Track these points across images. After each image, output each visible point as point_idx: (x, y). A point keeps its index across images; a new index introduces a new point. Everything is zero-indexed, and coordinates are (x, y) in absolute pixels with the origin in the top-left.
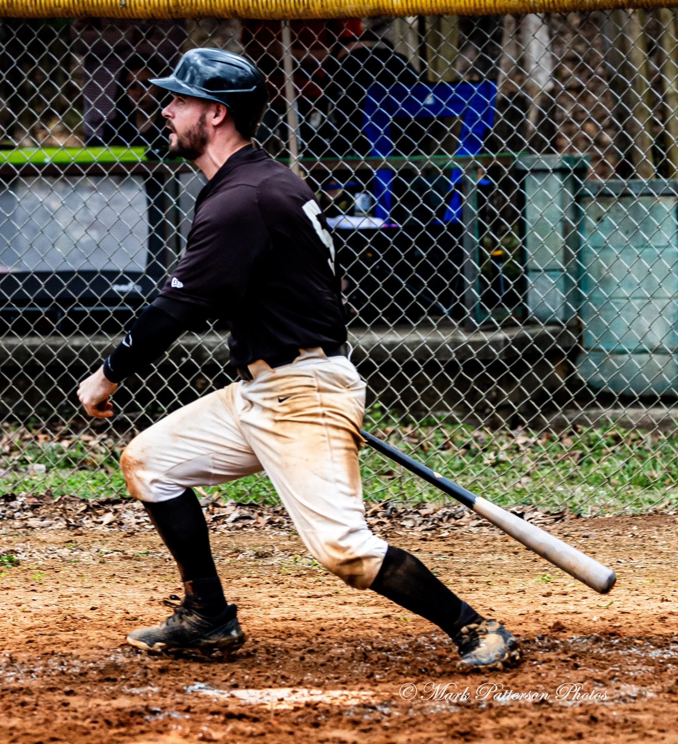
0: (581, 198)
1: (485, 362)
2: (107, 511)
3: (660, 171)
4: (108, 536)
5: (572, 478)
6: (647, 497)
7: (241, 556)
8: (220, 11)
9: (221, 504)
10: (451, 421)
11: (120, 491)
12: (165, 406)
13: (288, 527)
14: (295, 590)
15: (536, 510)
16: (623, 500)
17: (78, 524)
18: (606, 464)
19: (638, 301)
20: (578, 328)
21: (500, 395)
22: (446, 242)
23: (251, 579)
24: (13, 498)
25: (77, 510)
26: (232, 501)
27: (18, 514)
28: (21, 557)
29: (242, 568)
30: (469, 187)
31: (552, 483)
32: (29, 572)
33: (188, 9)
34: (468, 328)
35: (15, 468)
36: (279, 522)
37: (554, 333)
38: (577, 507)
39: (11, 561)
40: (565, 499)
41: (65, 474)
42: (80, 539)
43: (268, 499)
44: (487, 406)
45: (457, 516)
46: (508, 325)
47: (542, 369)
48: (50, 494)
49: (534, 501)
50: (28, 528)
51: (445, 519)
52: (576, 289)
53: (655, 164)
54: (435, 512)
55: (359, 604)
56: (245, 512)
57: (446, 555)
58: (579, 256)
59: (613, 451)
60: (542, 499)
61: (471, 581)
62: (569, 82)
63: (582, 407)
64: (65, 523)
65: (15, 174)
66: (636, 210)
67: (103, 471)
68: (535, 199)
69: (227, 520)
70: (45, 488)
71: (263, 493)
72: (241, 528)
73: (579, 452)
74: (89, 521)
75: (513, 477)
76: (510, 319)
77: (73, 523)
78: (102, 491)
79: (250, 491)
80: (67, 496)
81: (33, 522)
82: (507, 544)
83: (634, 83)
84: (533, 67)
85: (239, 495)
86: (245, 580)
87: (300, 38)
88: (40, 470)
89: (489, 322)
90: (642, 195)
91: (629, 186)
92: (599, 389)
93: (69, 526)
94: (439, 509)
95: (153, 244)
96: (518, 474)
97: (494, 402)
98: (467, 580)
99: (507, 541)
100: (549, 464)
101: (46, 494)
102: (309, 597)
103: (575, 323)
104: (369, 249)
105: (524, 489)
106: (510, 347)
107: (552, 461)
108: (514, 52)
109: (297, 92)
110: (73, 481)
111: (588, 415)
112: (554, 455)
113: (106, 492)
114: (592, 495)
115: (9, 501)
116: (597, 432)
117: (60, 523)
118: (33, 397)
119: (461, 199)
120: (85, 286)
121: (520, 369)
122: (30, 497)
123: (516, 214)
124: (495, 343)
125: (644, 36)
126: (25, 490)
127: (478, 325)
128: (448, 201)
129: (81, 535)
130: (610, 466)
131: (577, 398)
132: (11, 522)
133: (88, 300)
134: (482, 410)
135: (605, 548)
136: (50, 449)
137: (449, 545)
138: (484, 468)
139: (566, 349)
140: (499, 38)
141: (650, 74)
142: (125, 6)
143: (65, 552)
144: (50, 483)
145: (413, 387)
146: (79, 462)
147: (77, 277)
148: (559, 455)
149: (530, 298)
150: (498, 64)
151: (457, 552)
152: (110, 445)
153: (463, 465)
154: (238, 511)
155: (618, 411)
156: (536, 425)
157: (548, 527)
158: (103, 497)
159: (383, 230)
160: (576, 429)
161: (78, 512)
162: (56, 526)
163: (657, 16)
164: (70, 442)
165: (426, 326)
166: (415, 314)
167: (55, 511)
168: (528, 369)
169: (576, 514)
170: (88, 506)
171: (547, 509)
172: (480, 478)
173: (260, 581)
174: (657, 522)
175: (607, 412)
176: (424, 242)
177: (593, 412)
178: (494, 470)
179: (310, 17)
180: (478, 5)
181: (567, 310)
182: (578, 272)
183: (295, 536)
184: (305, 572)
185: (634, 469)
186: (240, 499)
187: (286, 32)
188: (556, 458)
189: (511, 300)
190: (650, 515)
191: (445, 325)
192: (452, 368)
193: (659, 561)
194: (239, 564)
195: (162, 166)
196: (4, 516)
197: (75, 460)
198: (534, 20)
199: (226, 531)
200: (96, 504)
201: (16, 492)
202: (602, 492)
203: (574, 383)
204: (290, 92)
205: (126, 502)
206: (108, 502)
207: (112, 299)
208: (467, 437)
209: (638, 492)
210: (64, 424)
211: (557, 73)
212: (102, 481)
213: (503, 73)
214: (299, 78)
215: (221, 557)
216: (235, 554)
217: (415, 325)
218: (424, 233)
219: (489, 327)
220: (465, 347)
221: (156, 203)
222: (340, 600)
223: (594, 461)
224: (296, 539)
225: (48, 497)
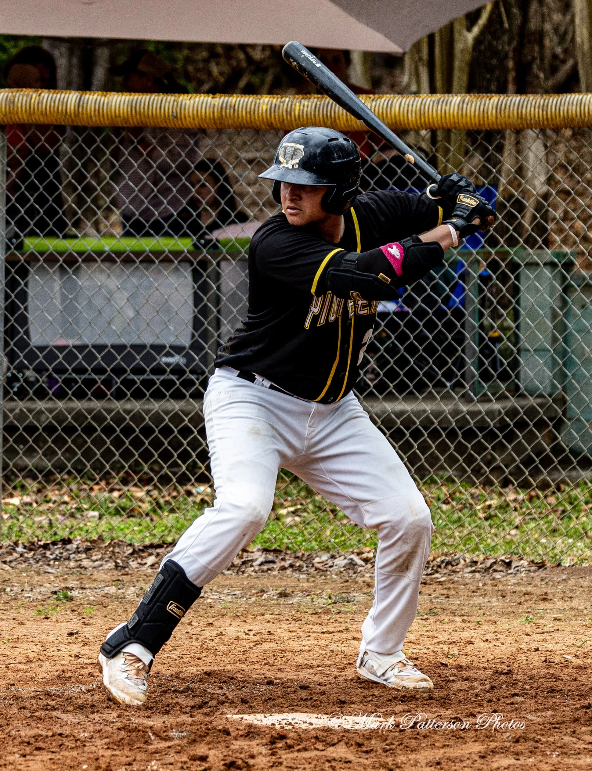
0: (567, 289)
1: (481, 430)
2: (150, 554)
4: (150, 576)
5: (554, 531)
7: (265, 596)
8: (258, 123)
9: (250, 550)
10: (450, 480)
11: (162, 536)
12: (203, 464)
13: (307, 571)
14: (311, 626)
15: (522, 559)
17: (125, 565)
18: (584, 519)
20: (562, 401)
21: (494, 459)
22: (450, 326)
23: (273, 616)
24: (69, 541)
25: (124, 553)
26: (259, 546)
27: (73, 555)
28: (75, 593)
29: (266, 606)
30: (471, 278)
31: (537, 536)
32: (81, 607)
33: (230, 122)
34: (467, 399)
35: (72, 516)
36: (299, 566)
37: (541, 406)
38: (558, 557)
39: (66, 597)
40: (548, 550)
41: (116, 521)
42: (126, 578)
43: (290, 546)
44: (482, 468)
45: (453, 563)
46: (502, 398)
47: (530, 437)
48: (101, 538)
49: (520, 552)
50: (81, 568)
51: (443, 566)
52: (561, 369)
54: (434, 559)
56: (270, 557)
57: (443, 597)
58: (565, 340)
60: (527, 549)
61: (464, 621)
62: (559, 187)
63: (564, 469)
64: (114, 564)
65: (77, 261)
67: (148, 519)
68: (528, 289)
69: (254, 564)
70: (97, 533)
71: (286, 540)
72: (266, 571)
73: (561, 508)
74: (135, 562)
75: (504, 529)
76: (503, 393)
77: (121, 564)
78: (147, 537)
79: (275, 538)
80: (116, 541)
81: (85, 563)
82: (496, 588)
84: (530, 174)
86: (268, 617)
88: (94, 517)
89: (485, 395)
92: (580, 454)
93: (117, 566)
94: (438, 557)
95: (197, 324)
96: (507, 528)
97: (488, 464)
98: (461, 620)
99: (496, 585)
100: (534, 519)
101: (98, 538)
102: (323, 633)
103: (560, 398)
104: (383, 330)
105: (512, 541)
106: (503, 418)
107: (536, 516)
108: (513, 161)
110: (122, 527)
111: (569, 477)
112: (539, 510)
113: (150, 538)
114: (571, 547)
115: (66, 544)
116: (577, 492)
117: (109, 564)
118: (88, 454)
119: (464, 289)
120: (136, 359)
121: (510, 437)
122: (84, 542)
123: (511, 302)
124: (491, 414)
126: (80, 535)
127: (475, 399)
128: (451, 290)
129: (127, 574)
130: (587, 521)
131: (560, 463)
132: (67, 563)
133: (139, 371)
134: (477, 472)
135: (580, 593)
136: (103, 499)
137: (446, 588)
138: (479, 522)
139: (551, 420)
140: (500, 149)
142: (176, 117)
143: (112, 590)
144: (103, 528)
145: (418, 451)
146: (128, 511)
147: (129, 351)
148: (544, 511)
149: (522, 375)
150: (499, 172)
151: (453, 595)
152: (154, 496)
153: (459, 519)
154: (264, 556)
156: (525, 485)
157: (532, 574)
158: (147, 542)
159: (395, 313)
160: (559, 489)
161: (126, 555)
162: (106, 567)
164: (121, 493)
165: (430, 397)
166: (421, 387)
167: (105, 554)
168: (518, 437)
169: (557, 563)
170: (134, 550)
171: (532, 558)
172: (475, 530)
173: (281, 617)
175: (585, 475)
176: (431, 326)
177: (574, 474)
178: (487, 523)
180: (482, 122)
181: (554, 386)
182: (564, 354)
183: (313, 579)
184: (320, 611)
186: (265, 546)
188: (541, 513)
189: (504, 376)
191: (447, 397)
192: (452, 435)
194: (263, 603)
195: (205, 256)
196: (61, 557)
197: (124, 509)
199: (253, 574)
200: (141, 548)
201: (72, 537)
202: (579, 544)
203: (558, 450)
205: (167, 547)
206: (152, 546)
207: (159, 370)
208: (464, 494)
210: (115, 478)
211: (550, 180)
212: (147, 528)
213: (503, 180)
215: (248, 596)
216: (260, 594)
217: (420, 397)
218: (431, 318)
219: (485, 399)
220: (464, 417)
221: (199, 288)
222: (350, 636)
223: (574, 517)
224: (314, 581)
225: (99, 541)
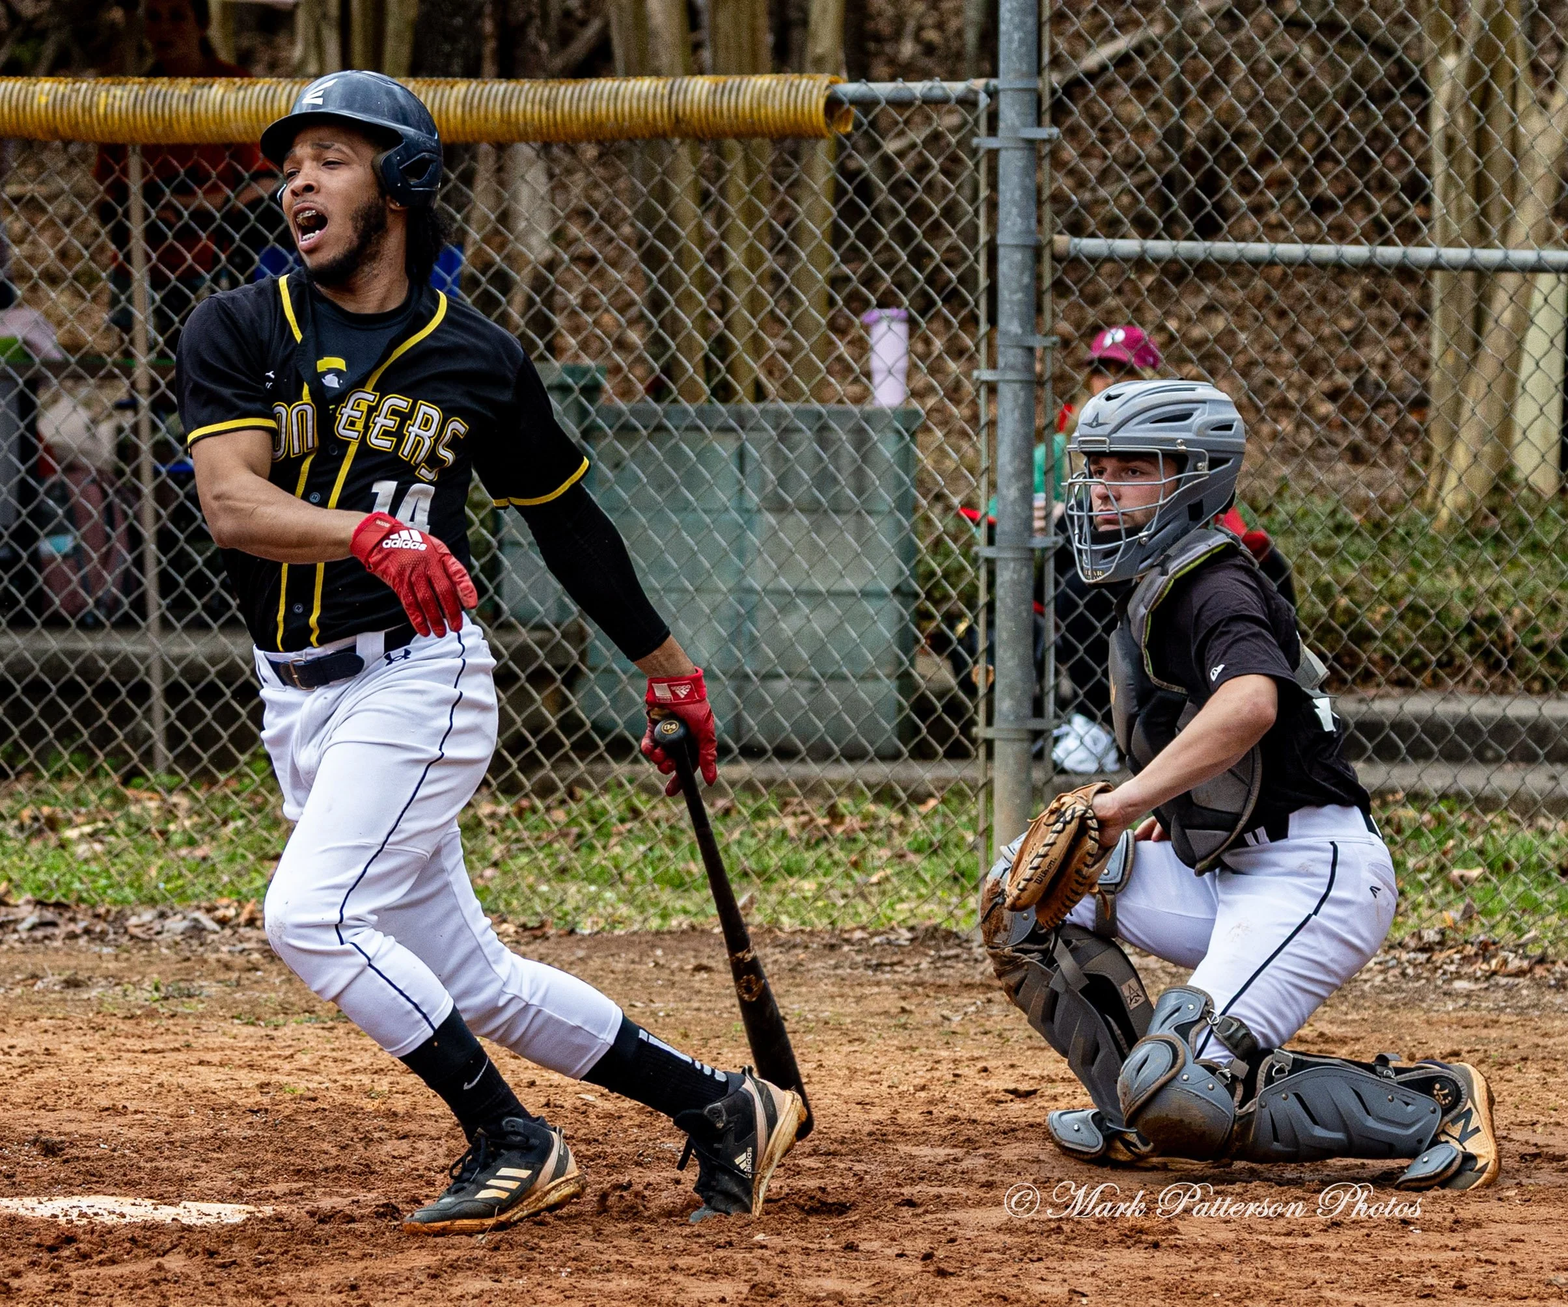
3: (714, 392)
5: (563, 871)
6: (679, 904)
7: (40, 985)
9: (12, 901)
13: (116, 940)
14: (122, 1040)
16: (642, 909)
18: (617, 850)
19: (674, 596)
23: (53, 1021)
26: (29, 896)
29: (41, 1003)
31: (531, 879)
36: (102, 932)
37: (542, 643)
38: (570, 918)
40: (552, 905)
43: (85, 895)
49: (502, 907)
53: (708, 382)
55: (222, 1065)
56: (49, 915)
59: (630, 831)
60: (515, 903)
62: (577, 249)
63: (582, 760)
66: (676, 456)
69: (20, 927)
71: (77, 885)
72: (42, 941)
73: (575, 830)
79: (57, 881)
83: (679, 255)
84: (522, 225)
85: (39, 888)
86: (44, 1022)
87: (157, 172)
90: (687, 429)
91: (667, 415)
92: (609, 732)
96: (478, 865)
100: (527, 849)
102: (144, 1052)
103: (574, 628)
107: (530, 843)
108: (491, 201)
109: (148, 258)
111: (591, 773)
112: (537, 834)
114: (593, 900)
116: (605, 800)
125: (696, 181)
130: (622, 853)
131: (574, 747)
139: (559, 669)
140: (468, 178)
141: (703, 239)
148: (545, 835)
149: (506, 589)
150: (466, 220)
154: (37, 913)
155: (638, 768)
156: (511, 788)
160: (571, 795)
163: (719, 151)
169: (568, 928)
171: (523, 919)
173: (69, 1024)
174: (694, 944)
175: (621, 769)
177: (599, 768)
179: (172, 140)
181: (563, 608)
183: (126, 955)
184: (139, 1012)
185: (661, 858)
186: (40, 895)
187: (134, 163)
188: (539, 838)
190: (683, 932)
193: (696, 1005)
194: (36, 998)
198: (525, 151)
199: (18, 945)
202: (609, 895)
203: (570, 724)
204: (138, 257)
209: (666, 896)
211: (558, 236)
213: (474, 235)
214: (153, 236)
215: (8, 986)
216: (30, 982)
222: (194, 1057)
223: (599, 845)
224: (127, 959)
